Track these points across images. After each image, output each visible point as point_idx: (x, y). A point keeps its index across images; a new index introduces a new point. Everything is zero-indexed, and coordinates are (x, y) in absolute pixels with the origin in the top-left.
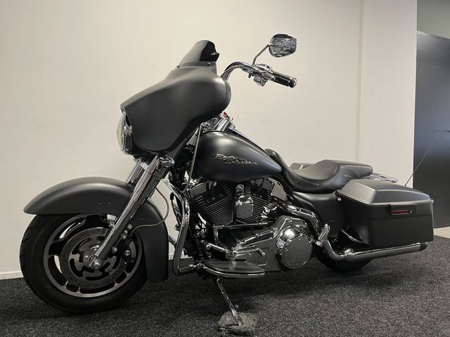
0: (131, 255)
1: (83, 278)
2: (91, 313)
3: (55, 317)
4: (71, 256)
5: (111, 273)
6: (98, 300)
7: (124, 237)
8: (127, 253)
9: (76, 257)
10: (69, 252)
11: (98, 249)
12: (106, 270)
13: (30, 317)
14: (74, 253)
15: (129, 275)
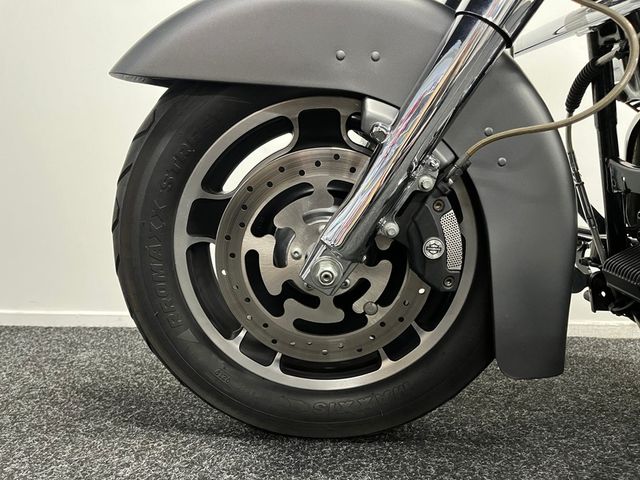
0: (444, 258)
1: (284, 323)
2: (311, 439)
3: (210, 431)
4: (249, 242)
5: (372, 320)
6: (329, 402)
7: (428, 182)
8: (432, 249)
9: (265, 246)
10: (243, 225)
11: (327, 224)
12: (358, 306)
13: (143, 422)
14: (258, 232)
15: (428, 340)
